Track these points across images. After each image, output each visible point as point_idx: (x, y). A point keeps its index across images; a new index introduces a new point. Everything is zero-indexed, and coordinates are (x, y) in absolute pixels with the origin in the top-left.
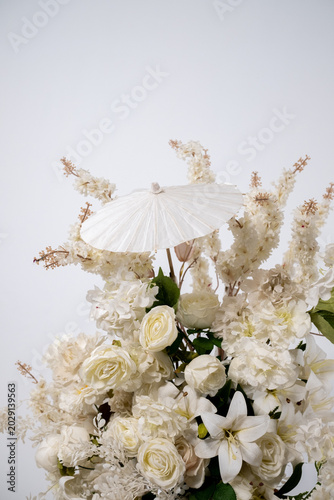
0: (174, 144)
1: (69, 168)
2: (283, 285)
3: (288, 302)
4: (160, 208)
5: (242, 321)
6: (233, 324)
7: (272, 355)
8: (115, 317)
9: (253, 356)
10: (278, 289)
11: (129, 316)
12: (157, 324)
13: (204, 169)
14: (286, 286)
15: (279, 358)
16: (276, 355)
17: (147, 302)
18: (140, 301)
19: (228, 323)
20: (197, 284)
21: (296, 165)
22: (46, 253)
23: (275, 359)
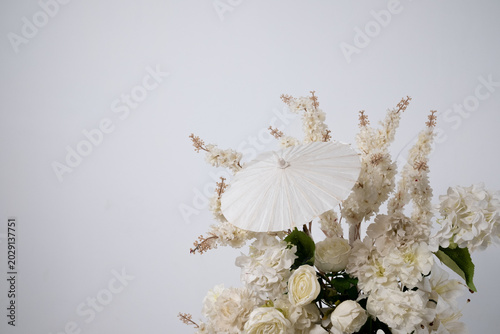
0: (287, 99)
1: (198, 144)
2: (404, 229)
3: (412, 245)
4: (289, 184)
5: (372, 264)
6: (365, 267)
7: (406, 300)
8: (264, 281)
9: (389, 303)
10: (401, 233)
11: (276, 280)
12: (301, 284)
13: (317, 121)
14: (407, 228)
15: (412, 302)
16: (409, 300)
17: (289, 263)
18: (283, 263)
19: (361, 265)
20: (324, 221)
21: (399, 105)
22: (199, 243)
23: (409, 304)
